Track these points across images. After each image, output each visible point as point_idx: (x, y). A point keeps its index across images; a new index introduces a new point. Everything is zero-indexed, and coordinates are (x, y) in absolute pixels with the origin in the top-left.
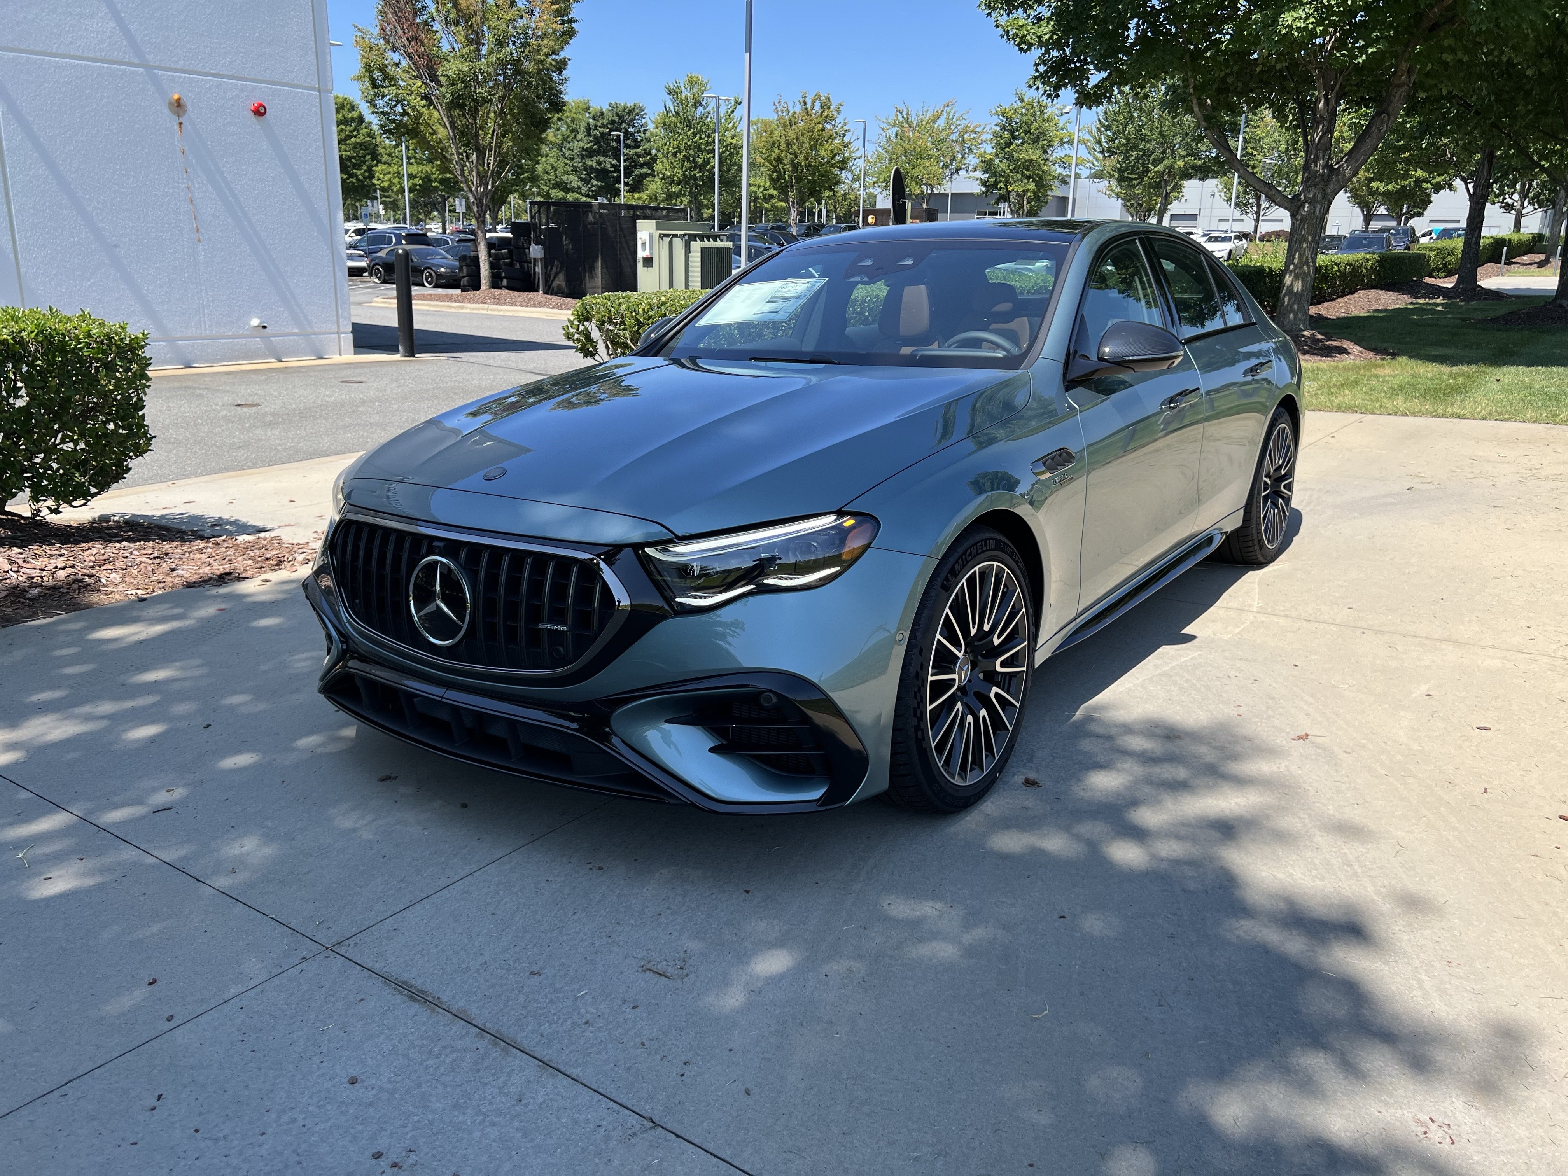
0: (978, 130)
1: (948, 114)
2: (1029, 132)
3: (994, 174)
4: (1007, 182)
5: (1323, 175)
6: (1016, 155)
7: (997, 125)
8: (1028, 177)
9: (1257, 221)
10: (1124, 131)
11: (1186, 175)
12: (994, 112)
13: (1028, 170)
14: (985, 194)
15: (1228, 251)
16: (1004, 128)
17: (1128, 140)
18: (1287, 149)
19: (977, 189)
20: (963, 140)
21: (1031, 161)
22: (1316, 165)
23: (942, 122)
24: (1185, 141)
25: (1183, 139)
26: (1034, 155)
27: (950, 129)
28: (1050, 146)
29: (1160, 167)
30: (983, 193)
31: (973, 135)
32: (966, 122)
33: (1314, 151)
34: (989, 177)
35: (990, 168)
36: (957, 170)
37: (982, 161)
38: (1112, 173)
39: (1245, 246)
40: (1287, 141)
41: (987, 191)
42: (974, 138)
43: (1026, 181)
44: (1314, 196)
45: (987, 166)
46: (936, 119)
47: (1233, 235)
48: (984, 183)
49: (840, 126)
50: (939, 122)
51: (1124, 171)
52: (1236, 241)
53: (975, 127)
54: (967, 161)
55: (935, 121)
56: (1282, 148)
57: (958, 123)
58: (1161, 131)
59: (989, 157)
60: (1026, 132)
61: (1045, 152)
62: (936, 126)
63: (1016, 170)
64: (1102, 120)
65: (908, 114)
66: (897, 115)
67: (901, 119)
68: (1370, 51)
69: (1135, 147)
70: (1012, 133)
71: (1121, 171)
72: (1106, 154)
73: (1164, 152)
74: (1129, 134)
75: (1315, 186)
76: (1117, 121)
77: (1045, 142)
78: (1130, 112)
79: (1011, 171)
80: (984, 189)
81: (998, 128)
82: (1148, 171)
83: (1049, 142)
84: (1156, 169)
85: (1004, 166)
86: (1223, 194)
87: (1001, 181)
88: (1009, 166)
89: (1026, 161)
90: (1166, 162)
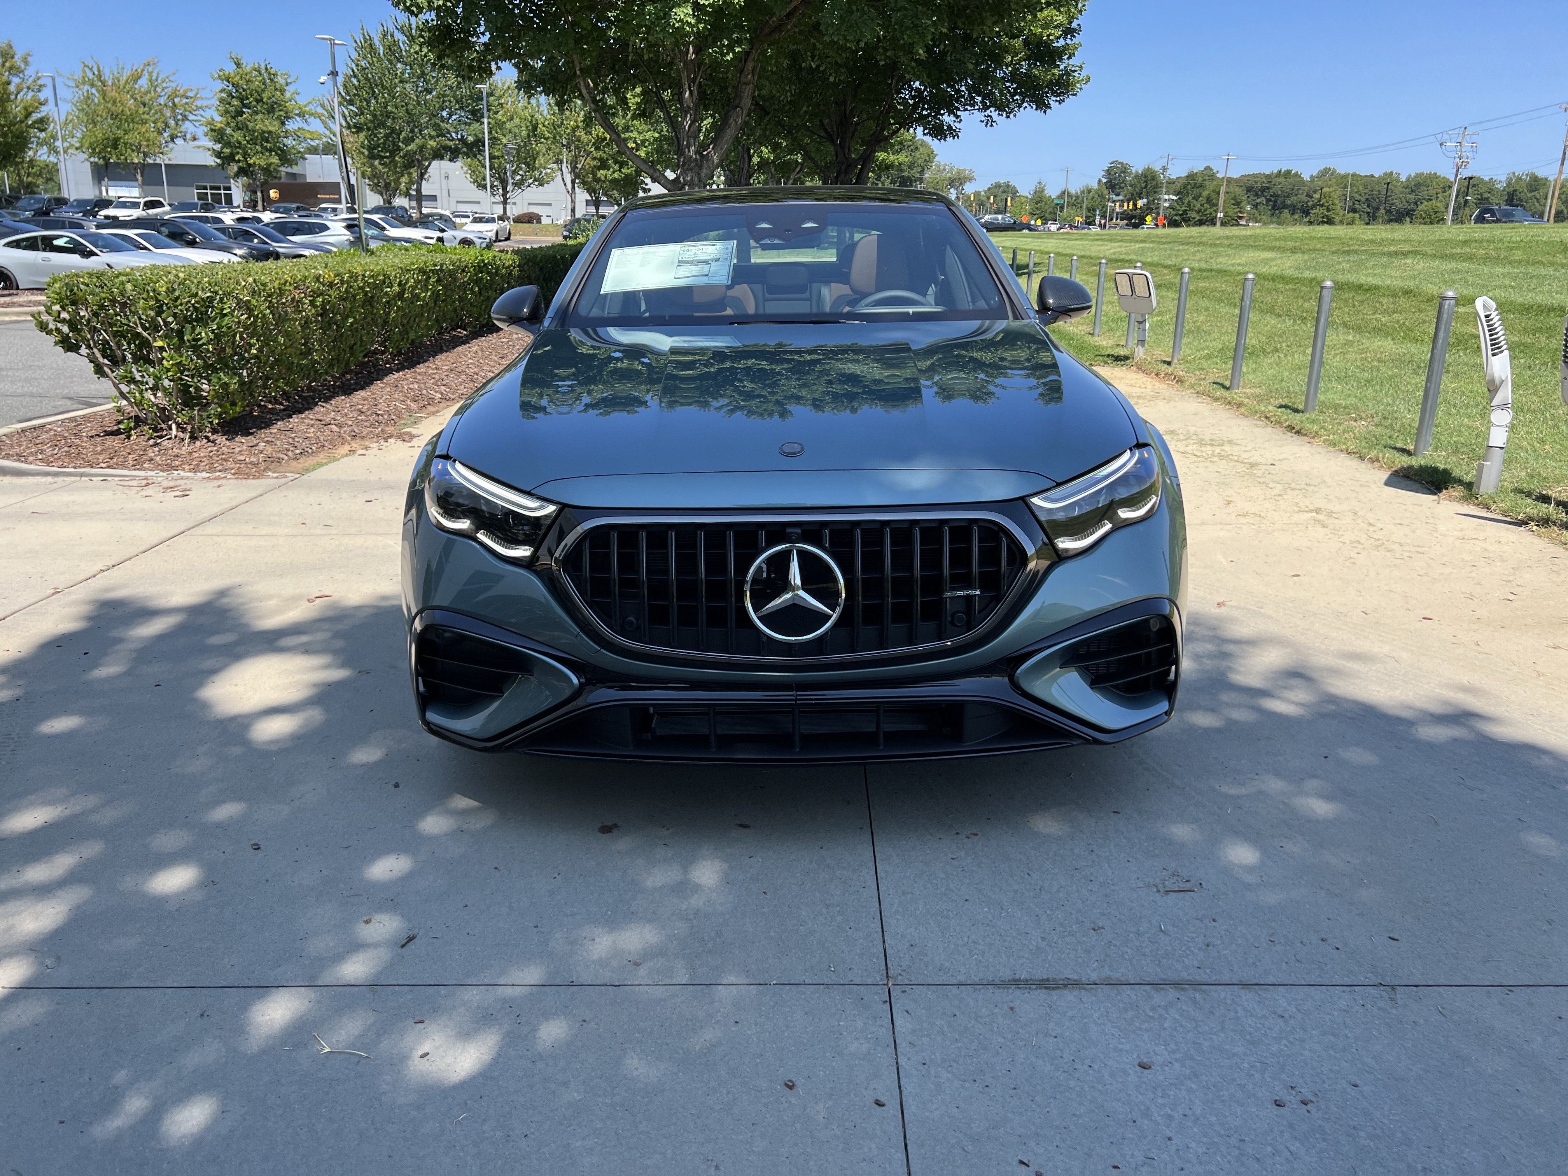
0: (189, 94)
1: (150, 74)
2: (261, 100)
3: (228, 144)
4: (245, 155)
5: (696, 160)
6: (251, 125)
7: (221, 91)
8: (270, 151)
9: (505, 203)
10: (369, 106)
11: (438, 155)
12: (217, 76)
13: (267, 142)
14: (222, 166)
15: (495, 231)
16: (230, 95)
17: (374, 116)
18: (528, 135)
19: (211, 161)
20: (174, 105)
21: (270, 132)
22: (689, 151)
23: (143, 83)
24: (432, 122)
25: (430, 120)
26: (272, 126)
27: (155, 90)
28: (288, 118)
29: (412, 147)
30: (219, 165)
31: (185, 101)
32: (174, 85)
33: (686, 138)
34: (222, 148)
35: (222, 137)
36: (173, 138)
37: (212, 130)
38: (362, 150)
39: (508, 227)
40: (527, 127)
41: (223, 163)
42: (187, 103)
43: (267, 154)
44: (691, 179)
45: (219, 135)
46: (136, 78)
47: (495, 216)
48: (218, 155)
49: (31, 80)
50: (140, 82)
51: (375, 148)
52: (500, 222)
53: (186, 92)
54: (183, 129)
55: (136, 81)
56: (524, 133)
57: (164, 85)
58: (407, 110)
59: (219, 125)
60: (258, 101)
61: (283, 123)
62: (137, 86)
63: (253, 141)
64: (344, 94)
65: (99, 71)
66: (84, 72)
67: (91, 76)
68: (737, 50)
69: (382, 125)
70: (241, 99)
71: (371, 149)
72: (353, 130)
73: (412, 131)
74: (374, 110)
75: (692, 170)
76: (358, 95)
77: (282, 113)
78: (371, 88)
79: (248, 142)
80: (219, 161)
81: (224, 95)
82: (399, 149)
83: (286, 113)
84: (409, 148)
85: (238, 136)
86: (468, 176)
87: (238, 153)
88: (245, 137)
89: (264, 132)
90: (417, 141)
